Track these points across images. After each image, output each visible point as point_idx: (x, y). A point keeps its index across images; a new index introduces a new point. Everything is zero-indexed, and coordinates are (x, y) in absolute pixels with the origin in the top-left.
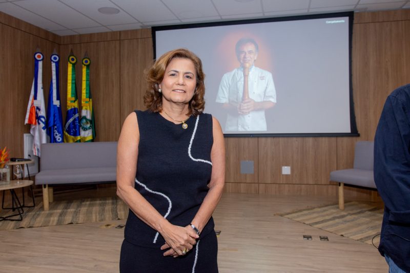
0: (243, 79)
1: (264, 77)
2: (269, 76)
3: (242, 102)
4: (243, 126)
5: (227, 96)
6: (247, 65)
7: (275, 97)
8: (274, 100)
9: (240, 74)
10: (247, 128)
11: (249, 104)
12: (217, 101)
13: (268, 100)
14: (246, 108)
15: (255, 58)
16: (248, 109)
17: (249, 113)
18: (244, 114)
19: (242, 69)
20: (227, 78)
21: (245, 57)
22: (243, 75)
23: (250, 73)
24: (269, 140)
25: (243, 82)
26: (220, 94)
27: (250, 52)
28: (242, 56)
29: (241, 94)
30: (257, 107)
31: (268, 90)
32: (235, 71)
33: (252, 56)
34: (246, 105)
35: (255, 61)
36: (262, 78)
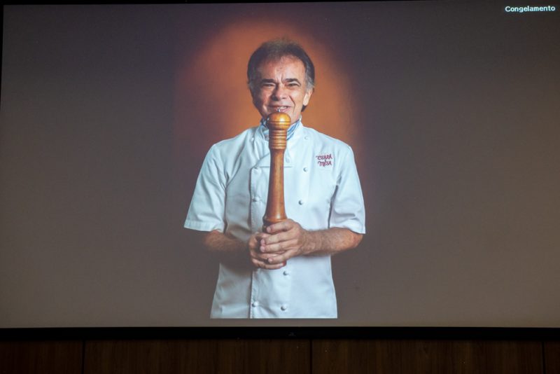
0: (267, 162)
1: (330, 157)
2: (344, 154)
3: (265, 231)
4: (266, 305)
5: (218, 209)
6: (282, 120)
7: (362, 217)
8: (358, 226)
9: (261, 143)
10: (277, 309)
11: (284, 236)
12: (190, 224)
13: (340, 225)
14: (275, 247)
15: (306, 102)
16: (282, 251)
17: (285, 263)
18: (268, 266)
19: (267, 132)
20: (220, 157)
21: (274, 98)
22: (267, 151)
23: (290, 144)
24: (344, 346)
25: (268, 171)
26: (199, 203)
27: (291, 83)
28: (267, 93)
29: (261, 207)
30: (310, 247)
31: (339, 198)
32: (246, 135)
33: (295, 94)
34: (275, 238)
35: (304, 108)
36: (325, 160)
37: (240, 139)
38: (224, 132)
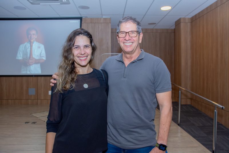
0: (30, 48)
1: (40, 47)
2: (42, 47)
3: (29, 59)
4: (29, 71)
5: (22, 55)
6: (32, 41)
7: (45, 57)
8: (44, 58)
9: (29, 45)
10: (31, 72)
11: (32, 60)
12: (17, 58)
13: (41, 58)
14: (31, 62)
15: (36, 38)
16: (32, 63)
17: (32, 64)
18: (30, 65)
19: (30, 43)
20: (22, 47)
21: (31, 37)
22: (30, 46)
23: (33, 45)
24: (43, 78)
25: (30, 49)
26: (18, 55)
27: (34, 34)
28: (30, 36)
29: (29, 55)
30: (37, 62)
31: (42, 54)
32: (26, 43)
33: (34, 36)
34: (31, 60)
35: (36, 39)
36: (39, 47)
37: (25, 44)
38: (22, 43)
